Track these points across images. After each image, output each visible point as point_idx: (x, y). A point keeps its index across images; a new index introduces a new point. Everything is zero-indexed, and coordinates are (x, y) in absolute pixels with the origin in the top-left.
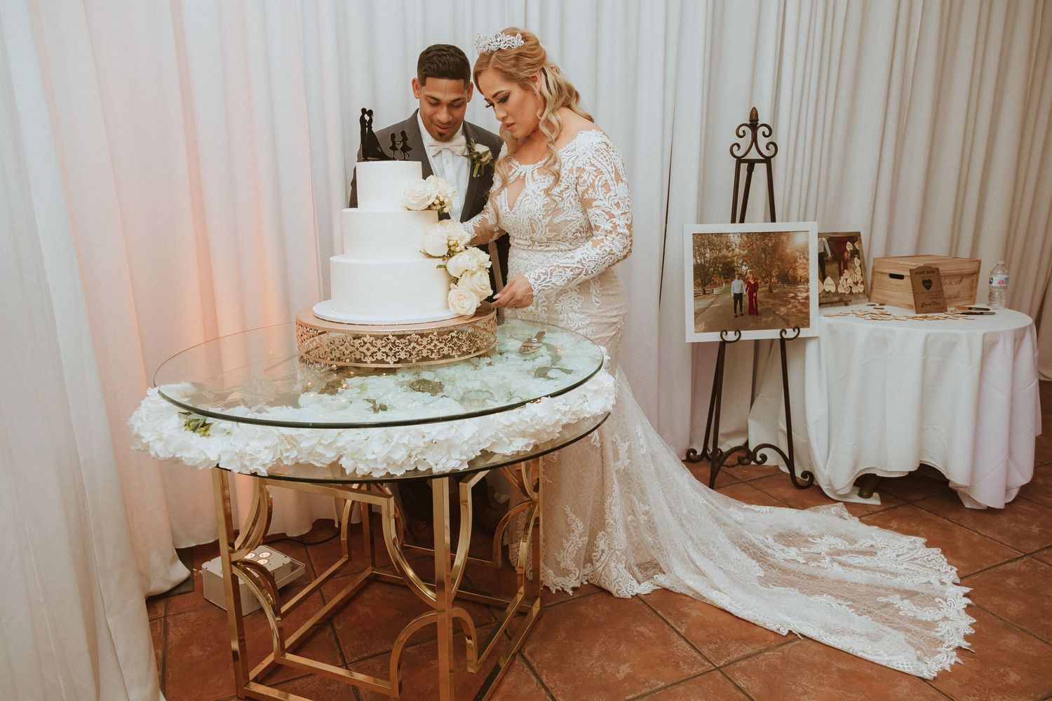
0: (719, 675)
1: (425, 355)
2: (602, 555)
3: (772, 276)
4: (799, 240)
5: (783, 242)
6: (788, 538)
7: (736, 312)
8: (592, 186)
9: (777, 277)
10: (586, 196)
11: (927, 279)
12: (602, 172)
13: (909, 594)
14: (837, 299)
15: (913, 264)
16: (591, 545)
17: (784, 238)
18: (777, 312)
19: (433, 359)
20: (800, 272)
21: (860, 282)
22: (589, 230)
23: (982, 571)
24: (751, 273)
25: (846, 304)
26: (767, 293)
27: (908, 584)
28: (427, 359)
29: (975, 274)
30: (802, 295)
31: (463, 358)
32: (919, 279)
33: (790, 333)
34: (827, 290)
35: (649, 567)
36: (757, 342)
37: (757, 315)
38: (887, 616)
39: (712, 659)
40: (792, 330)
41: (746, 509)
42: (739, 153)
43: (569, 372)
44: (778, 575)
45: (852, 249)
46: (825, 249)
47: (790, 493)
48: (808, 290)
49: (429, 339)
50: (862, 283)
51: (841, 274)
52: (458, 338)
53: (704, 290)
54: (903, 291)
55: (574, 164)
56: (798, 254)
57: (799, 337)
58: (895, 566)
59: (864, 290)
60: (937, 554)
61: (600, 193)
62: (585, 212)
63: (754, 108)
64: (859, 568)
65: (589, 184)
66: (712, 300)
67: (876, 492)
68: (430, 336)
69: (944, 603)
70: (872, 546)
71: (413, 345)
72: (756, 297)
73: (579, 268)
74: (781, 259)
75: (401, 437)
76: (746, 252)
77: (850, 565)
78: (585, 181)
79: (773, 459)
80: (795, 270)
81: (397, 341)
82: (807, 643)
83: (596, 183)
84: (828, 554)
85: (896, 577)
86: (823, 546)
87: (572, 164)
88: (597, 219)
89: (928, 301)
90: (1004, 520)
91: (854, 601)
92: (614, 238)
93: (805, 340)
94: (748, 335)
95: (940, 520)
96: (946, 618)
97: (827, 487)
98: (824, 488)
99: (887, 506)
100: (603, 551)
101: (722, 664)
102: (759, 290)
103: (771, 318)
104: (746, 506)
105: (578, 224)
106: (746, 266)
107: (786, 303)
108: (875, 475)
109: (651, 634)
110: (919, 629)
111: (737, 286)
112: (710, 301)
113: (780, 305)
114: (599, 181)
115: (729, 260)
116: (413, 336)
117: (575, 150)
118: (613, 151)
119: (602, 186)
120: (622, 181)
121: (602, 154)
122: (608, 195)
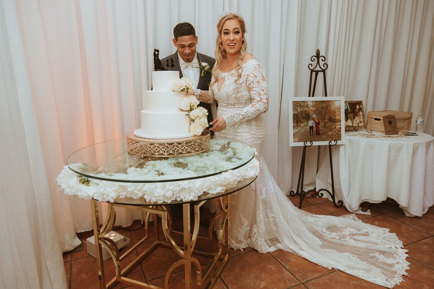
0: (303, 286)
1: (180, 152)
2: (255, 235)
3: (326, 119)
4: (337, 104)
5: (330, 105)
6: (332, 228)
7: (310, 134)
8: (253, 82)
9: (328, 119)
10: (250, 86)
11: (390, 121)
12: (257, 76)
13: (383, 252)
14: (352, 128)
15: (384, 114)
16: (251, 230)
17: (330, 103)
18: (328, 134)
19: (184, 154)
20: (337, 117)
21: (362, 122)
22: (251, 100)
23: (413, 243)
24: (317, 117)
25: (357, 131)
26: (324, 126)
27: (382, 248)
28: (181, 153)
29: (410, 118)
30: (338, 127)
31: (196, 153)
32: (387, 120)
33: (333, 143)
34: (348, 125)
35: (274, 240)
36: (319, 146)
37: (319, 135)
38: (373, 262)
39: (300, 279)
40: (334, 141)
41: (315, 217)
42: (312, 68)
43: (240, 159)
44: (328, 244)
45: (359, 108)
46: (347, 108)
47: (333, 209)
48: (340, 125)
49: (182, 145)
50: (363, 122)
51: (354, 118)
52: (194, 144)
53: (297, 125)
54: (380, 126)
55: (245, 73)
56: (336, 110)
57: (337, 144)
58: (377, 241)
59: (364, 125)
60: (394, 236)
61: (256, 85)
62: (249, 92)
63: (318, 49)
64: (362, 241)
66: (301, 129)
67: (369, 209)
68: (182, 144)
69: (397, 256)
70: (367, 232)
71: (175, 147)
72: (319, 128)
73: (245, 115)
74: (329, 112)
75: (170, 186)
76: (315, 109)
77: (358, 240)
78: (250, 80)
79: (326, 195)
80: (335, 116)
81: (169, 146)
82: (340, 273)
84: (349, 235)
85: (377, 245)
86: (347, 232)
88: (254, 95)
89: (390, 130)
90: (422, 221)
91: (359, 255)
92: (260, 104)
93: (339, 146)
94: (316, 143)
95: (396, 221)
96: (398, 263)
97: (349, 207)
98: (347, 207)
99: (374, 215)
100: (255, 233)
101: (304, 282)
102: (320, 125)
103: (325, 136)
104: (315, 215)
105: (246, 97)
106: (314, 115)
107: (331, 130)
108: (368, 202)
109: (274, 269)
110: (386, 267)
111: (311, 123)
112: (300, 129)
113: (329, 131)
114: (255, 80)
115: (308, 112)
116: (175, 144)
117: (246, 67)
118: (262, 68)
119: (257, 82)
120: (265, 80)
121: (257, 69)
122: (259, 86)
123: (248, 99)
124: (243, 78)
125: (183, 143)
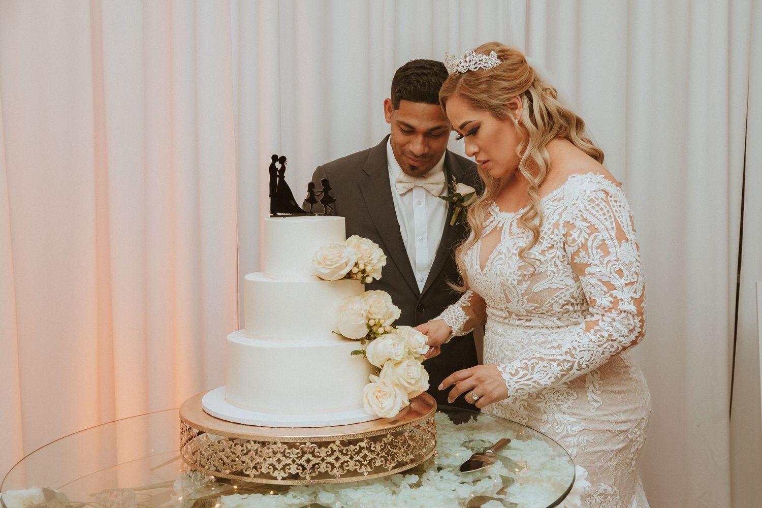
8: (584, 246)
10: (577, 260)
12: (597, 229)
19: (334, 477)
22: (584, 304)
28: (325, 475)
31: (375, 476)
49: (329, 449)
52: (369, 449)
55: (560, 218)
61: (595, 256)
62: (576, 279)
65: (580, 245)
68: (331, 445)
71: (307, 456)
73: (569, 361)
78: (574, 241)
81: (287, 451)
83: (589, 243)
87: (558, 217)
88: (592, 290)
92: (613, 319)
105: (568, 293)
114: (593, 241)
116: (308, 443)
117: (563, 199)
118: (616, 201)
119: (597, 248)
120: (627, 240)
121: (598, 205)
122: (606, 259)
123: (573, 301)
124: (552, 233)
125: (334, 442)
